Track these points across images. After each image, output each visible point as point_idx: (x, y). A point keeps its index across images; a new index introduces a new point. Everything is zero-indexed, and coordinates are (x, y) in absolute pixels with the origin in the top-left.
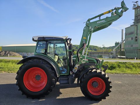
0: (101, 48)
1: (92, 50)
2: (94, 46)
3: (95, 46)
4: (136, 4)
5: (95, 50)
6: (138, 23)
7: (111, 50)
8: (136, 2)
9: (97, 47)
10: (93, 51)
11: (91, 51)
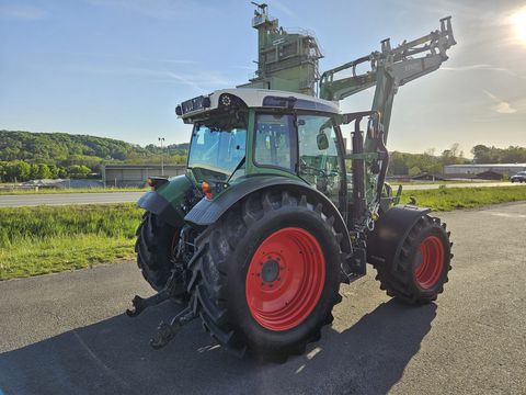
0: (138, 150)
1: (102, 156)
2: (110, 141)
3: (116, 142)
4: (260, 11)
5: (118, 156)
6: (268, 74)
7: (177, 157)
8: (263, 6)
9: (123, 144)
10: (110, 161)
11: (98, 159)
